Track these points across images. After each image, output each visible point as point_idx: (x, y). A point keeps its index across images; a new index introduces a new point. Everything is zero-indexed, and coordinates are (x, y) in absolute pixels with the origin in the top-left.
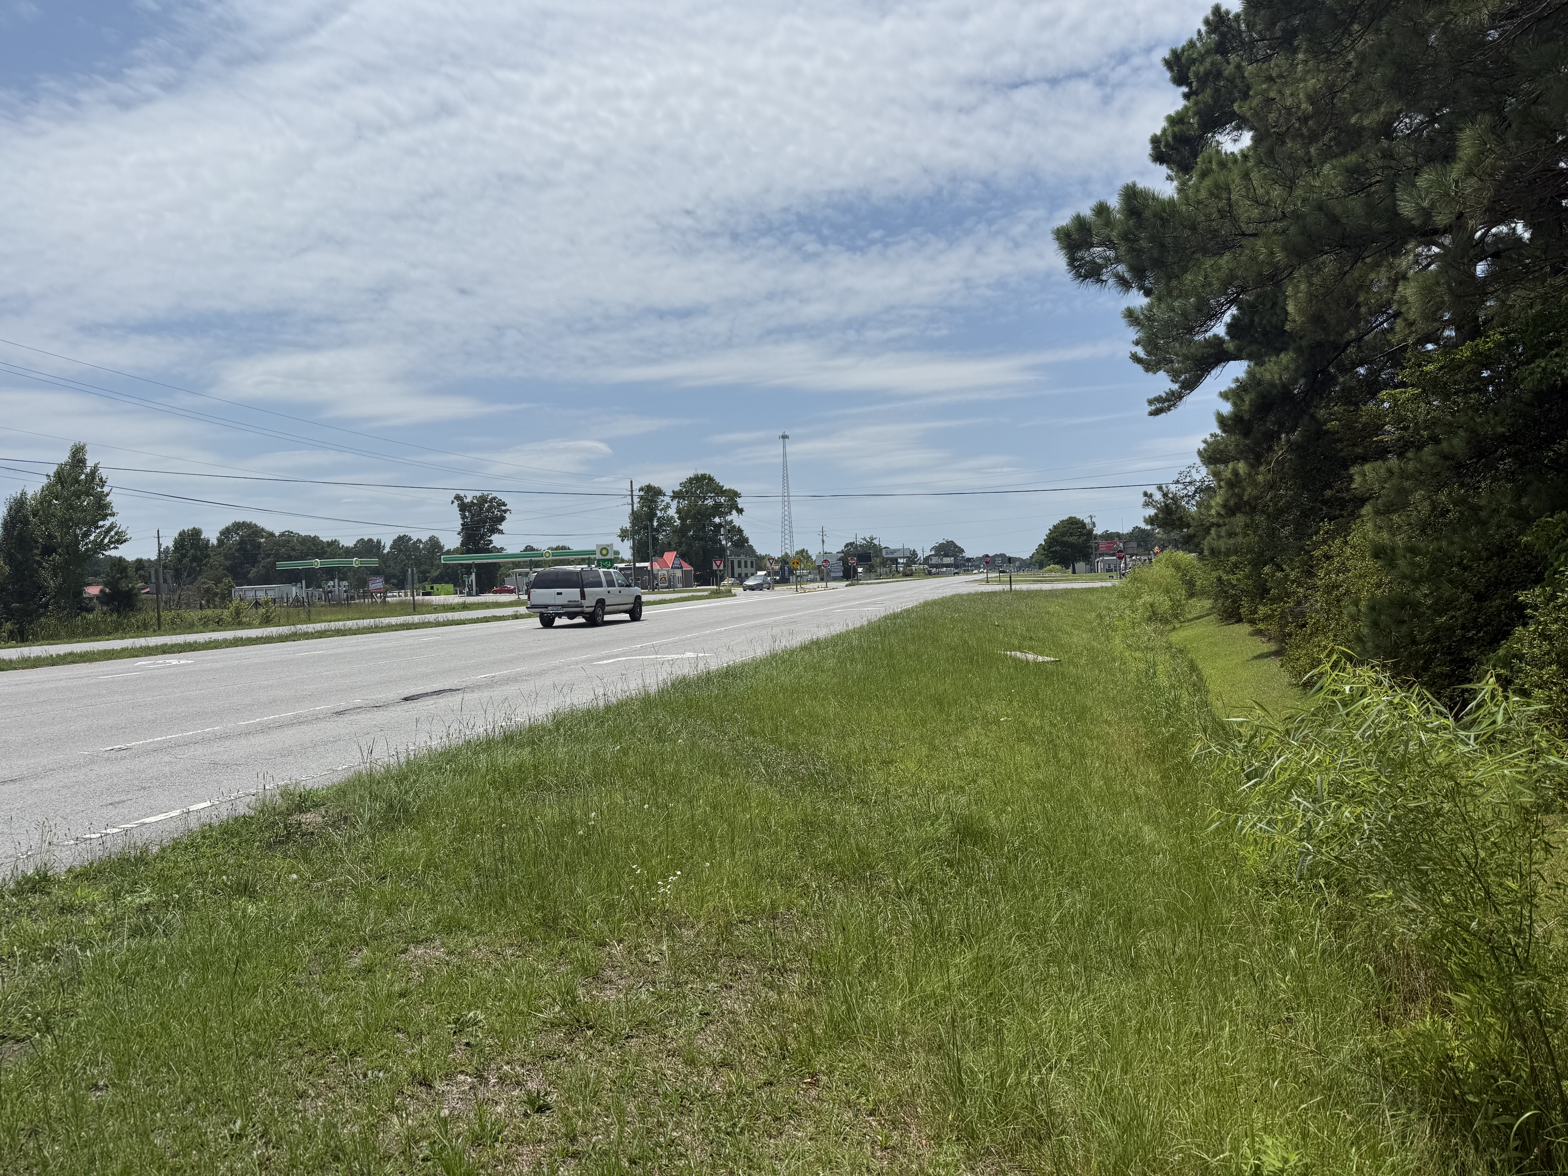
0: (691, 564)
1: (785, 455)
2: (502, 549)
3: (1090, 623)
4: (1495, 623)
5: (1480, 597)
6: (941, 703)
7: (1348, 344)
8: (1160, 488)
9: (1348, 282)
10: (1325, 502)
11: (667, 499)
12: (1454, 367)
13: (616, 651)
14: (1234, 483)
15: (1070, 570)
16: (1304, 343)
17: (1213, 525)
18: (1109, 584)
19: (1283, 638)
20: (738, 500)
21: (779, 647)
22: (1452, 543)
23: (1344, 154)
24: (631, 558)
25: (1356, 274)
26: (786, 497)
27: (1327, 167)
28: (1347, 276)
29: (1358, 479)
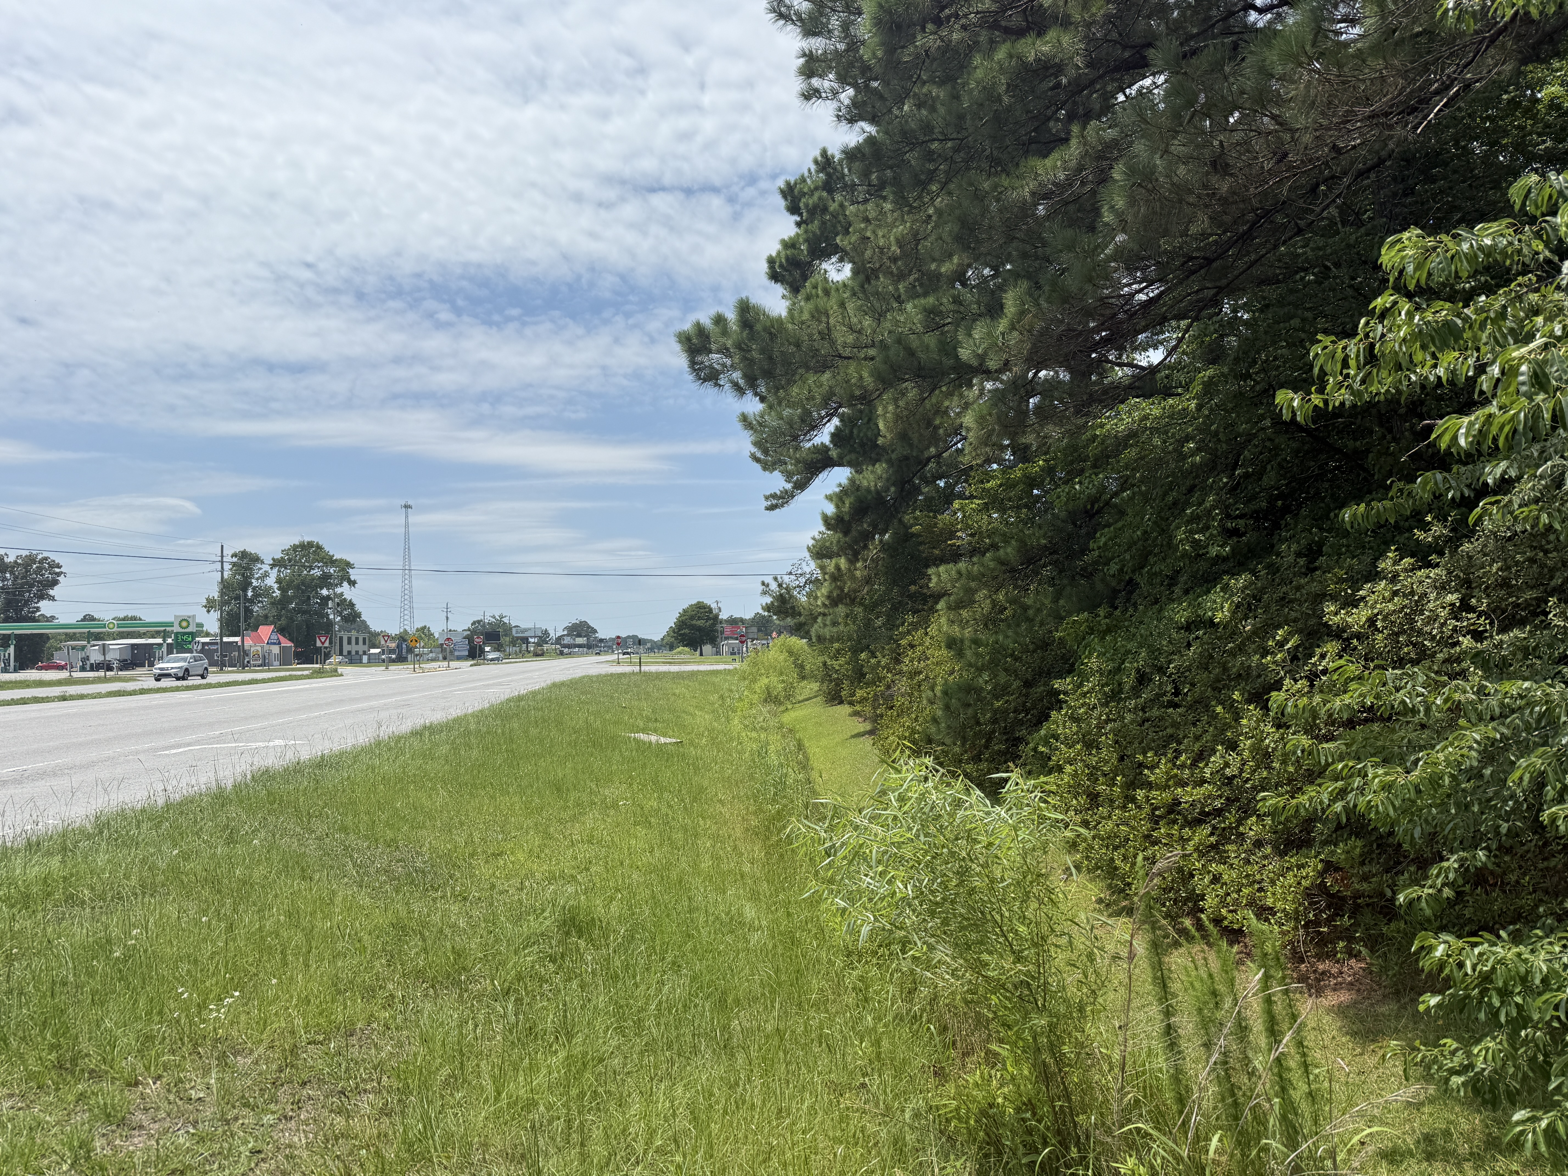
0: (291, 640)
1: (407, 525)
2: (53, 617)
3: (713, 704)
4: (1039, 707)
5: (1028, 684)
6: (559, 790)
7: (929, 460)
8: (776, 579)
9: (928, 406)
10: (911, 597)
11: (266, 568)
12: (1009, 485)
13: (188, 738)
14: (837, 577)
15: (698, 652)
16: (894, 456)
17: (820, 614)
18: (731, 667)
19: (876, 718)
20: (350, 571)
21: (385, 733)
22: (1007, 637)
23: (925, 295)
24: (218, 631)
25: (934, 400)
26: (407, 571)
27: (909, 306)
28: (926, 401)
29: (934, 579)
